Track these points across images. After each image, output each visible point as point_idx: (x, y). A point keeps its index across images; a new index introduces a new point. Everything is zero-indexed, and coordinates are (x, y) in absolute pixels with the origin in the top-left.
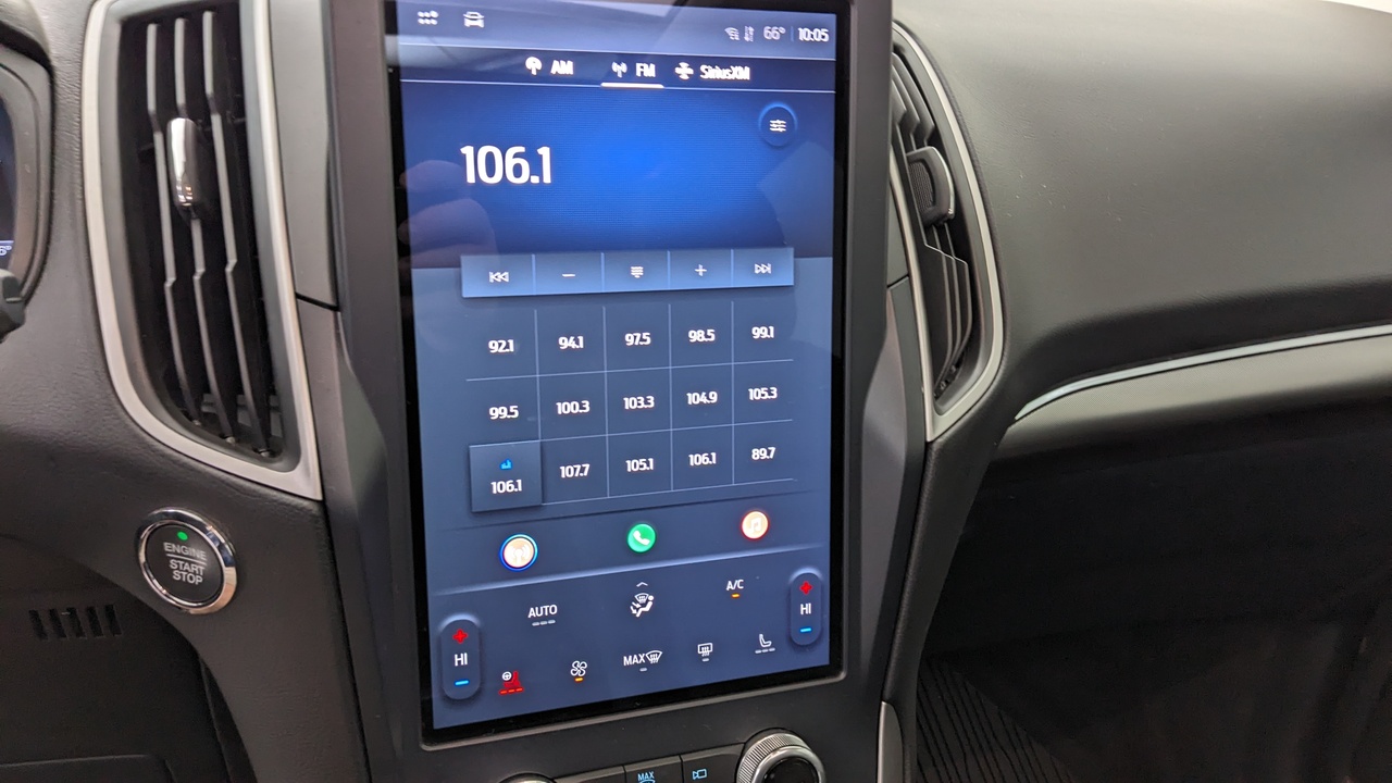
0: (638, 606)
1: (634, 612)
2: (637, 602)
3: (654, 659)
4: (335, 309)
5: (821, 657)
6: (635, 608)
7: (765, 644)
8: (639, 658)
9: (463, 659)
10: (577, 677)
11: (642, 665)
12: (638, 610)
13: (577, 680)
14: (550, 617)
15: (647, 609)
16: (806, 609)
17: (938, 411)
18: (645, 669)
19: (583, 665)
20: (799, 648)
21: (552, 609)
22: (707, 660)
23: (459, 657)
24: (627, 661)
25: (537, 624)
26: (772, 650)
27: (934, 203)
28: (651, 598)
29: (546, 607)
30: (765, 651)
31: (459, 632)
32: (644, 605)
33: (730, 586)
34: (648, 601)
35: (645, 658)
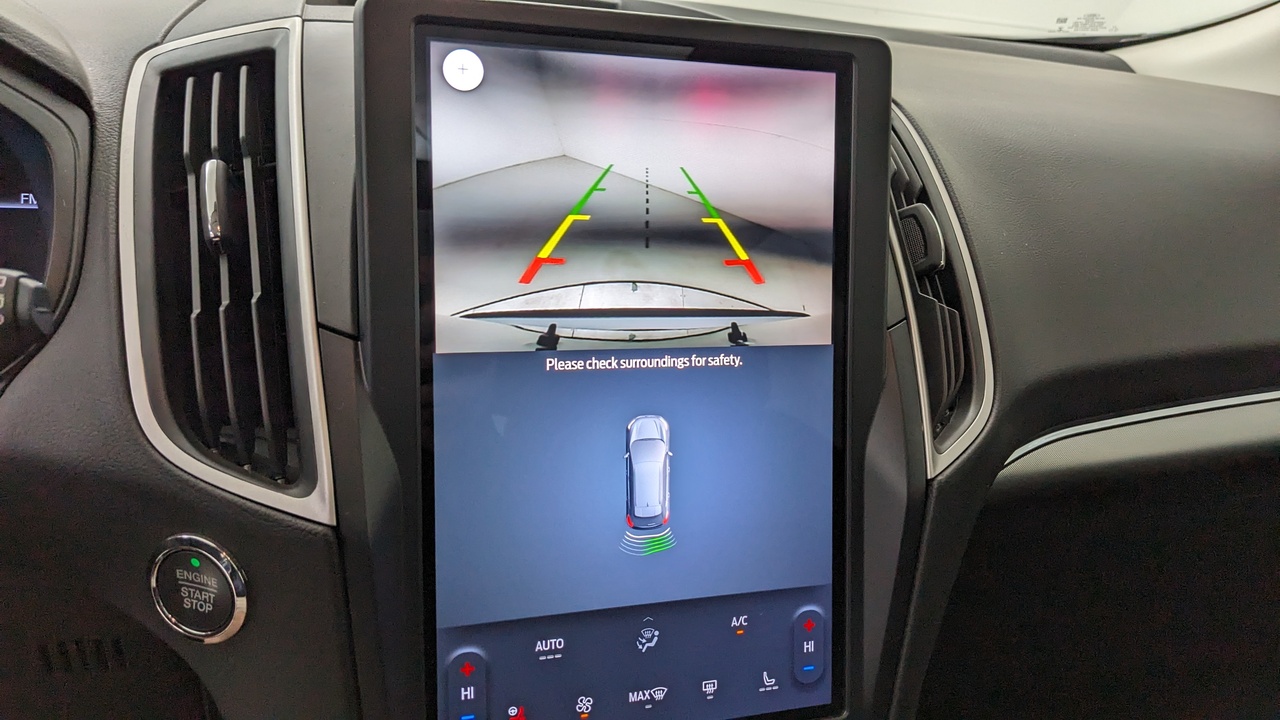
0: (644, 641)
1: (640, 647)
2: (643, 637)
3: (659, 695)
4: (355, 338)
5: (823, 696)
6: (641, 643)
7: (769, 682)
8: (644, 695)
9: (468, 693)
10: (583, 713)
11: (647, 702)
12: (643, 645)
13: (583, 716)
14: (556, 651)
15: (652, 644)
16: (809, 647)
17: (938, 451)
18: (650, 706)
19: (589, 701)
20: (800, 686)
21: (558, 643)
22: (711, 697)
23: (466, 690)
24: (633, 698)
25: (544, 658)
26: (776, 688)
27: (926, 254)
28: (657, 633)
29: (553, 641)
30: (768, 689)
31: (467, 665)
32: (650, 640)
33: (735, 623)
34: (653, 636)
35: (650, 694)
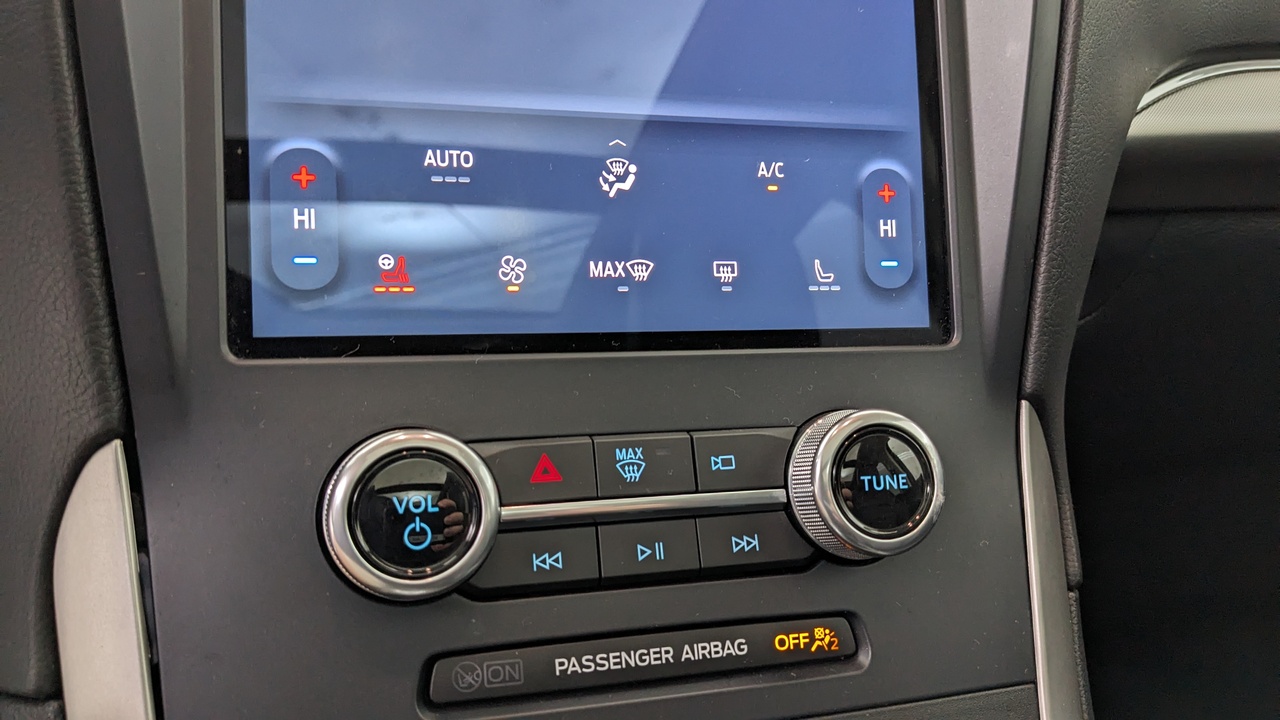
0: (612, 178)
1: (606, 187)
2: (609, 172)
3: (641, 273)
5: (915, 314)
6: (606, 180)
7: (824, 276)
8: (615, 269)
10: (510, 283)
11: (620, 281)
12: (611, 185)
13: (510, 288)
14: (460, 172)
15: (626, 186)
16: (888, 228)
18: (625, 289)
19: (520, 264)
20: (879, 292)
21: (464, 158)
22: (729, 289)
24: (596, 270)
25: (440, 179)
26: (836, 288)
28: (633, 168)
29: (455, 153)
30: (823, 288)
32: (621, 179)
33: (762, 171)
34: (627, 173)
35: (625, 269)
